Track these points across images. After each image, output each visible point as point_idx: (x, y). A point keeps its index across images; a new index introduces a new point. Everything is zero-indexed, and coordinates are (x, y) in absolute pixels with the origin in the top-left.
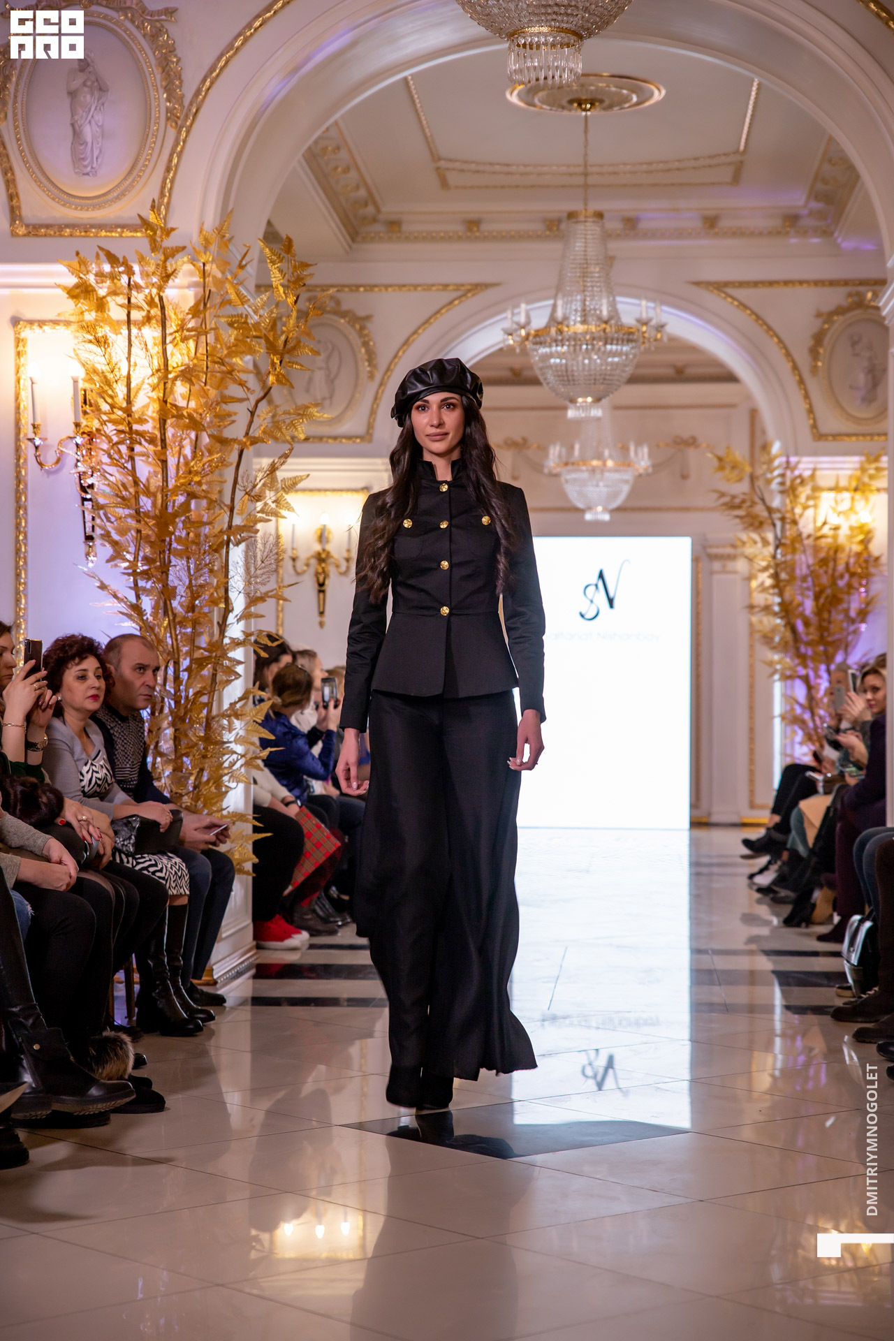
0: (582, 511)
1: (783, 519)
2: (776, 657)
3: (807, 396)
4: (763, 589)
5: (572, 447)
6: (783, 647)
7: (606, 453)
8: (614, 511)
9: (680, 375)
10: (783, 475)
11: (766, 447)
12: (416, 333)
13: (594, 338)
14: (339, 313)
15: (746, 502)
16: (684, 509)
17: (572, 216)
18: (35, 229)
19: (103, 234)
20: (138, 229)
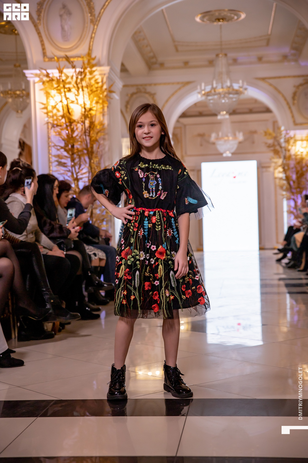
0: (221, 154)
1: (286, 150)
2: (284, 193)
3: (291, 112)
4: (280, 172)
5: (218, 135)
6: (287, 190)
7: (229, 135)
8: (233, 154)
9: (251, 111)
10: (285, 136)
11: (279, 128)
12: (170, 98)
13: (226, 93)
14: (146, 93)
15: (274, 145)
16: (254, 153)
17: (217, 55)
18: (51, 59)
19: (72, 59)
20: (83, 58)
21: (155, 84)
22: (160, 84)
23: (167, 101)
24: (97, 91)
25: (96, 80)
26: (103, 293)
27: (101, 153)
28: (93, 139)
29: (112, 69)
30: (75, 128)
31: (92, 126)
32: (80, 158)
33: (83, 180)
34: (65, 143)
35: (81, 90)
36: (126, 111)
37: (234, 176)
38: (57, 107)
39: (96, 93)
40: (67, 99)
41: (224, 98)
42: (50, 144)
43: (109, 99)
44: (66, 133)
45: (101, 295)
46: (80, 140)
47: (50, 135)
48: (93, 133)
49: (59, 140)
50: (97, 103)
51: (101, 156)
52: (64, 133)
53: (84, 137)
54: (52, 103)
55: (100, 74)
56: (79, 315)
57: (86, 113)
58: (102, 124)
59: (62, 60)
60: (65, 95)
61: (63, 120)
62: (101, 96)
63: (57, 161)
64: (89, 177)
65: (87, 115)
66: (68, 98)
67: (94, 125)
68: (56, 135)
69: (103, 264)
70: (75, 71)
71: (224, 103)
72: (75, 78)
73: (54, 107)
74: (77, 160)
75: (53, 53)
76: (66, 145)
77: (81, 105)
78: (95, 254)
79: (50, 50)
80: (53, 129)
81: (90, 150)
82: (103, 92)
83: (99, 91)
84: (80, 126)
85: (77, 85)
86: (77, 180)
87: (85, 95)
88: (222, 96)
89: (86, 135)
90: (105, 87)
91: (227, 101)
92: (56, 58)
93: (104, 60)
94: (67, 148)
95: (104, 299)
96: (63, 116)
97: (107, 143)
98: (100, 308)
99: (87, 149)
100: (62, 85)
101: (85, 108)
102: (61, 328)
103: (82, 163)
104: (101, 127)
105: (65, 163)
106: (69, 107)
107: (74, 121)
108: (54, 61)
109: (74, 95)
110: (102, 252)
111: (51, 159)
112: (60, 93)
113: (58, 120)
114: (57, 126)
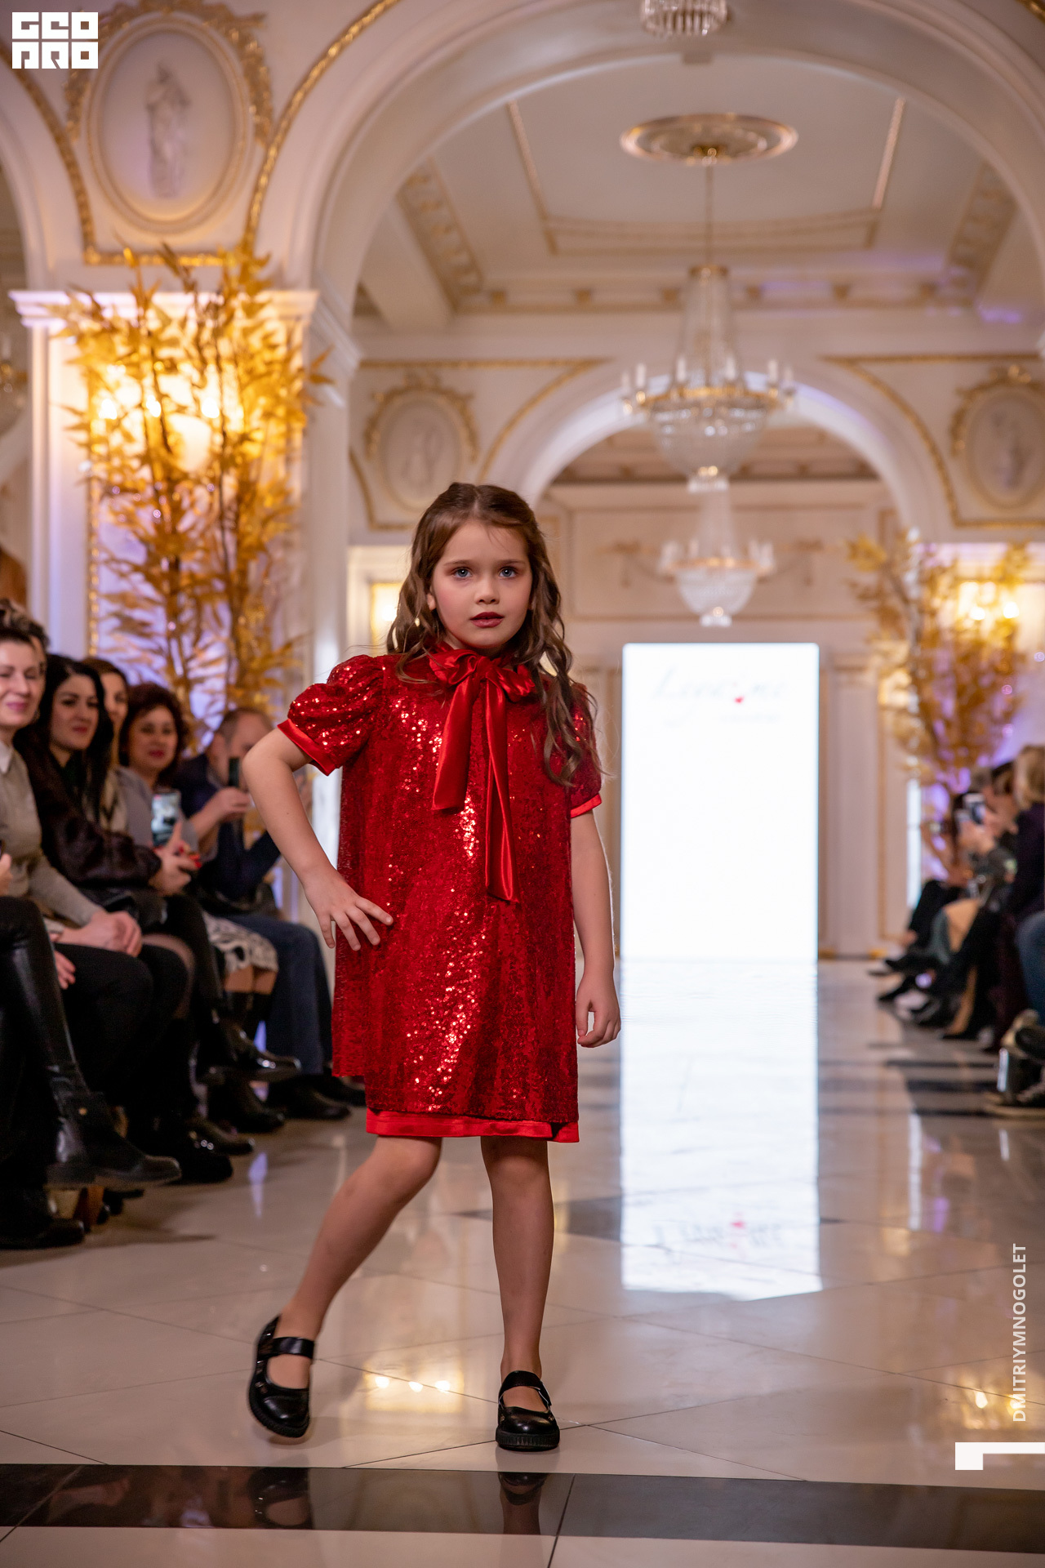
0: (695, 617)
1: (922, 611)
2: (913, 761)
3: (946, 480)
4: (899, 688)
5: (686, 549)
6: (921, 751)
7: (726, 550)
8: (736, 617)
9: (803, 473)
10: (921, 563)
11: (901, 535)
12: (521, 412)
13: (719, 404)
14: (439, 390)
15: (879, 594)
16: (808, 617)
17: (694, 272)
18: (110, 257)
19: (184, 261)
20: (223, 256)
21: (473, 364)
22: (489, 363)
23: (511, 424)
24: (269, 374)
25: (266, 337)
26: (260, 1090)
27: (273, 592)
28: (249, 541)
29: (324, 302)
30: (186, 503)
31: (247, 498)
32: (198, 607)
33: (210, 684)
34: (149, 553)
35: (211, 368)
36: (368, 453)
37: (738, 696)
38: (126, 424)
39: (265, 381)
40: (161, 396)
41: (711, 420)
42: (95, 553)
43: (309, 404)
44: (154, 518)
45: (257, 1098)
46: (201, 543)
47: (95, 524)
48: (248, 523)
49: (127, 541)
50: (268, 415)
51: (276, 603)
52: (147, 517)
53: (218, 534)
54: (107, 409)
55: (283, 318)
56: (176, 1164)
57: (229, 450)
58: (281, 491)
59: (150, 263)
60: (156, 386)
61: (145, 473)
62: (283, 392)
63: (117, 615)
64: (227, 676)
65: (232, 457)
66: (166, 396)
67: (254, 494)
68: (118, 524)
69: (266, 985)
70: (196, 302)
71: (711, 439)
72: (192, 327)
73: (115, 425)
74: (187, 616)
75: (117, 236)
76: (153, 559)
77: (210, 422)
78: (239, 953)
79: (108, 225)
80: (107, 501)
81: (236, 579)
82: (291, 380)
83: (275, 376)
84: (202, 494)
85: (200, 349)
86: (187, 683)
87: (226, 389)
88: (708, 412)
89: (222, 528)
90: (297, 362)
91: (723, 431)
92: (127, 253)
93: (297, 268)
94: (155, 571)
95: (267, 1111)
96: (146, 459)
97: (296, 559)
98: (252, 1141)
99: (225, 577)
100: (144, 350)
101: (224, 434)
102: (107, 1208)
103: (204, 626)
104: (279, 500)
105: (144, 624)
106: (168, 428)
107: (185, 476)
108: (122, 263)
109: (187, 385)
110: (267, 943)
111: (95, 609)
112: (139, 377)
113: (127, 472)
114: (124, 490)
